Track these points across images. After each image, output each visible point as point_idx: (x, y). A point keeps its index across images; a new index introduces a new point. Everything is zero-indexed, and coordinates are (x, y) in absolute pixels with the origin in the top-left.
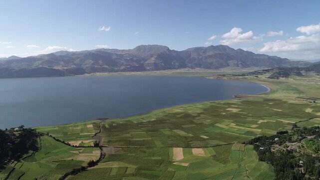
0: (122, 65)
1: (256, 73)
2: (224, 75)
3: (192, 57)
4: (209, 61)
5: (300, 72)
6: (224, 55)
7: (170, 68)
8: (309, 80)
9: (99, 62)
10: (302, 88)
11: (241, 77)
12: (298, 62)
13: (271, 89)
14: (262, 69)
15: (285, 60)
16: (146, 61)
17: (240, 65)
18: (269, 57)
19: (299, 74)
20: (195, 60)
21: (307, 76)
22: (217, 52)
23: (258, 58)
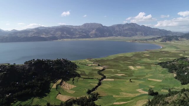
0: (77, 34)
1: (153, 39)
2: (136, 40)
3: (115, 30)
4: (126, 32)
5: (177, 39)
6: (134, 29)
7: (104, 36)
8: (183, 42)
9: (64, 33)
10: (178, 47)
11: (145, 41)
12: (176, 33)
13: (162, 47)
14: (156, 37)
15: (169, 32)
16: (90, 32)
17: (143, 35)
18: (160, 30)
19: (177, 40)
20: (118, 31)
21: (182, 41)
22: (130, 27)
23: (153, 30)
